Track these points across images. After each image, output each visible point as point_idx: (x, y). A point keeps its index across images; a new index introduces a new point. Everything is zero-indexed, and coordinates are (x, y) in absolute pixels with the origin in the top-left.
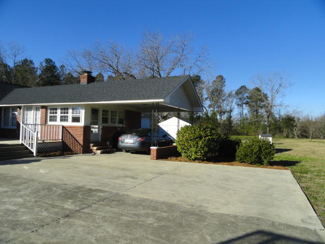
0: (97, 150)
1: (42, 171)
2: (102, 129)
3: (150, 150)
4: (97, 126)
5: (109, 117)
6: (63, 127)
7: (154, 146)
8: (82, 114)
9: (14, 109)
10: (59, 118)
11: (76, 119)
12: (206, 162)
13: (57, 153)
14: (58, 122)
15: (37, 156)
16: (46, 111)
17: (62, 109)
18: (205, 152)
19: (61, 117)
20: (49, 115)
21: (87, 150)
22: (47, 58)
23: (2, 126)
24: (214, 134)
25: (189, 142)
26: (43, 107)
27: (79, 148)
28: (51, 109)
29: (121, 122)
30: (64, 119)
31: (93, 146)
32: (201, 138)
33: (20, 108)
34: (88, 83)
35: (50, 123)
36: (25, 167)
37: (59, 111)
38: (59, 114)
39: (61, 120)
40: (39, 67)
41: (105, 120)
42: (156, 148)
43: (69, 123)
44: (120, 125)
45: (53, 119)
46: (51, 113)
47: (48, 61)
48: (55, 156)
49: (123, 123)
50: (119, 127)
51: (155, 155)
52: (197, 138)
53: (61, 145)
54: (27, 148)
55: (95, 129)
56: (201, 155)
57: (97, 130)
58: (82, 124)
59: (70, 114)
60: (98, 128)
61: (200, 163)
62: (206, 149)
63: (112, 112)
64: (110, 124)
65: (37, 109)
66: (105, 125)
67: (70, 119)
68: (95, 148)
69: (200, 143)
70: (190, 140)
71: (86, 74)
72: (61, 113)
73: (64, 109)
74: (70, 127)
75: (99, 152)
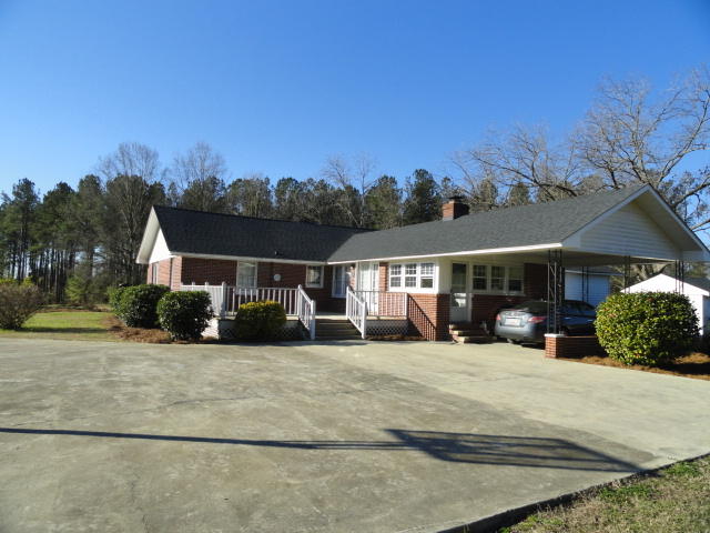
0: (459, 335)
1: (357, 355)
2: (473, 299)
3: (544, 338)
4: (464, 295)
5: (489, 278)
6: (409, 296)
7: (551, 332)
8: (435, 274)
9: (347, 267)
10: (403, 282)
11: (427, 283)
12: (658, 370)
13: (395, 337)
14: (403, 289)
15: (366, 339)
16: (387, 269)
17: (407, 266)
18: (651, 349)
19: (407, 279)
20: (390, 276)
21: (443, 336)
22: (418, 169)
23: (333, 295)
24: (676, 311)
25: (615, 326)
26: (382, 264)
27: (431, 332)
28: (393, 267)
29: (514, 286)
30: (410, 282)
31: (453, 329)
32: (642, 317)
33: (353, 265)
34: (455, 217)
35: (392, 289)
36: (342, 349)
37: (403, 269)
38: (403, 275)
39: (407, 285)
40: (405, 188)
41: (479, 284)
42: (554, 336)
43: (417, 290)
44: (514, 293)
45: (396, 283)
46: (393, 273)
47: (421, 173)
48: (391, 340)
49: (520, 290)
50: (510, 297)
51: (554, 349)
52: (633, 318)
53: (405, 325)
54: (354, 327)
55: (462, 300)
56: (641, 355)
57: (464, 301)
58: (435, 290)
59: (419, 275)
60: (467, 298)
61: (643, 369)
62: (654, 342)
63: (493, 268)
64: (489, 291)
65: (375, 267)
66: (480, 292)
67: (418, 282)
68: (456, 332)
69: (641, 328)
70: (620, 322)
71: (452, 202)
72: (407, 273)
73: (411, 266)
74: (419, 296)
75: (462, 339)
